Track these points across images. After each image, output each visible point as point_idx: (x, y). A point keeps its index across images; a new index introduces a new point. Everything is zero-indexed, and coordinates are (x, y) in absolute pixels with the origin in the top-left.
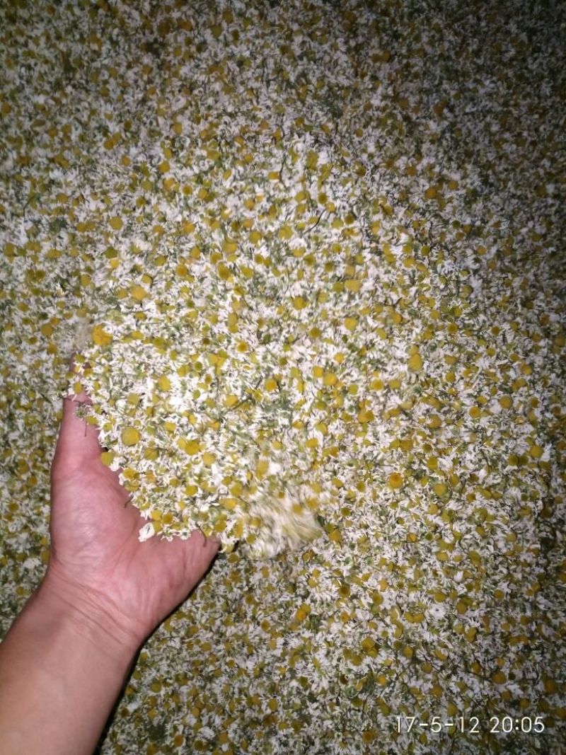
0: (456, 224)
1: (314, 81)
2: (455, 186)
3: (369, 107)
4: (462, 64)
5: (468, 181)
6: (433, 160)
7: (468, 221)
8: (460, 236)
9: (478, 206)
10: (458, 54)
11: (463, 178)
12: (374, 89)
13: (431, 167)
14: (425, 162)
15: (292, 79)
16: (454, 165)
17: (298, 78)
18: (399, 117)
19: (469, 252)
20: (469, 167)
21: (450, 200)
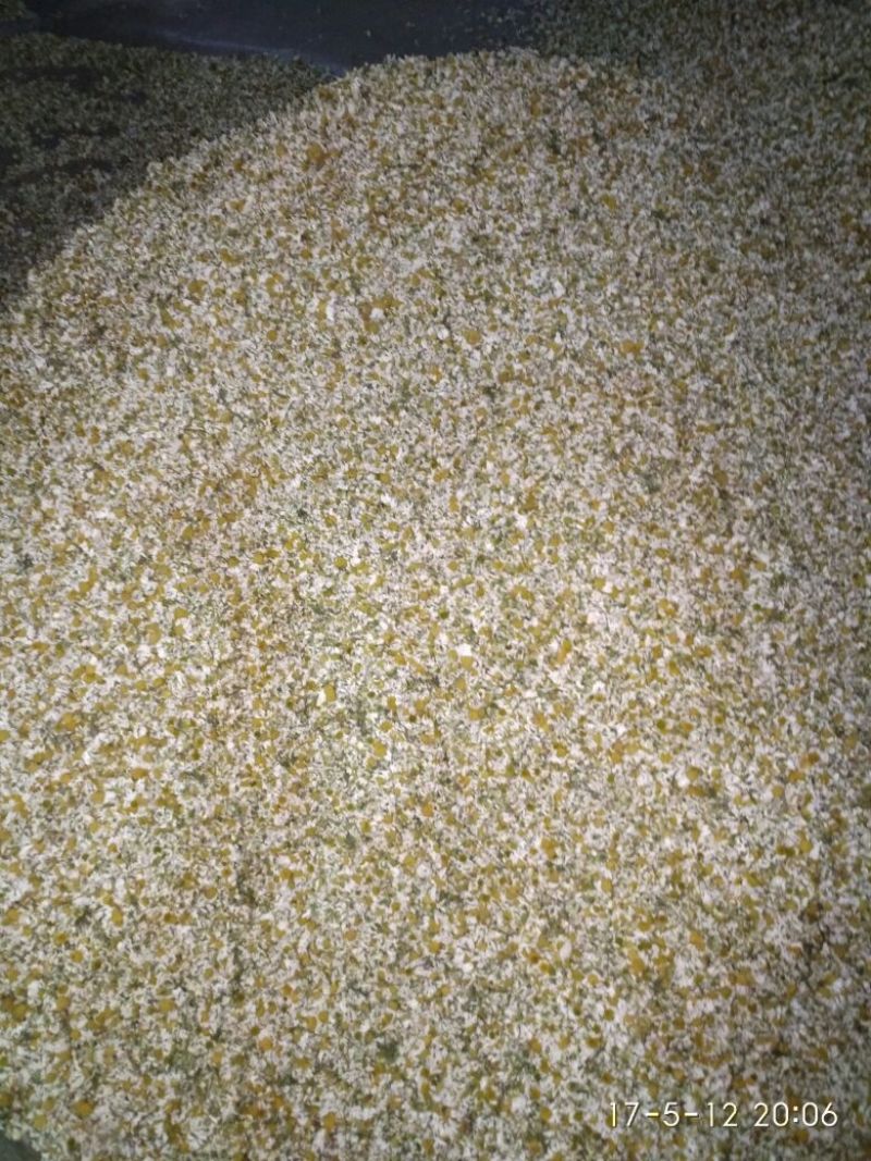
0: (757, 607)
1: (638, 453)
2: (762, 567)
3: (686, 481)
4: (791, 439)
5: (777, 564)
6: (743, 539)
7: (771, 605)
8: (759, 619)
9: (784, 591)
10: (787, 428)
11: (773, 560)
12: (694, 465)
13: (740, 546)
14: (734, 540)
15: (618, 450)
16: (765, 545)
17: (623, 449)
18: (716, 493)
19: (766, 636)
20: (782, 548)
21: (755, 582)
